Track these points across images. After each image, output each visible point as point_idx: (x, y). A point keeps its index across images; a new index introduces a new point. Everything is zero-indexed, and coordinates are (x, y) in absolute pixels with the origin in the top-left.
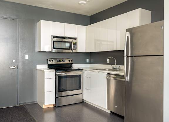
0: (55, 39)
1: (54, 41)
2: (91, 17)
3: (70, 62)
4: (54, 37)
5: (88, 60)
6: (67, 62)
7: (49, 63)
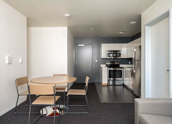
0: (109, 52)
1: (108, 53)
2: (132, 37)
3: (118, 64)
4: (108, 51)
5: (130, 63)
6: (116, 63)
7: (107, 64)
